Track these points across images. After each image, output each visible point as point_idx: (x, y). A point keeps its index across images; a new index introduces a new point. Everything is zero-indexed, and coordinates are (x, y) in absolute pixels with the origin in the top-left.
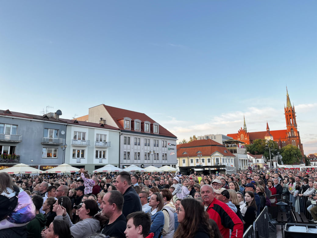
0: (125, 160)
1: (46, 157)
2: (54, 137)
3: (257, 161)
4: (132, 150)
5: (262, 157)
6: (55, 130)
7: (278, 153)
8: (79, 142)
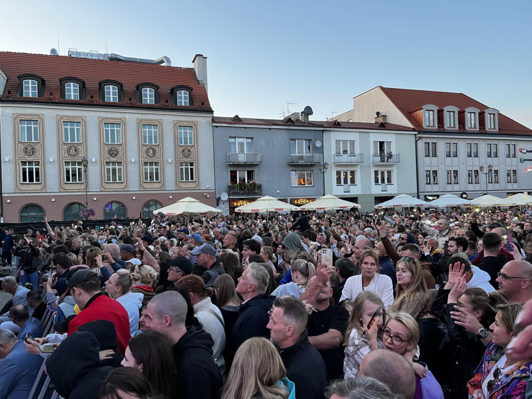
0: (429, 186)
1: (297, 185)
2: (306, 153)
4: (441, 166)
6: (306, 140)
8: (345, 158)
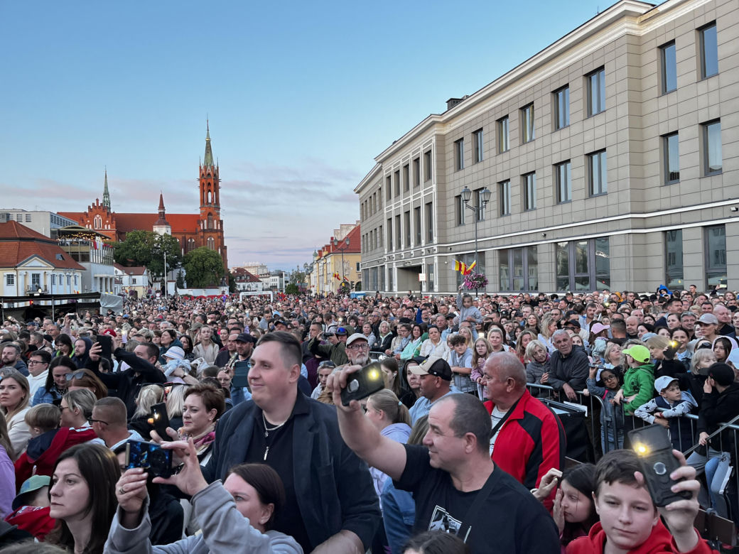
3: (131, 282)
5: (145, 273)
7: (179, 263)
